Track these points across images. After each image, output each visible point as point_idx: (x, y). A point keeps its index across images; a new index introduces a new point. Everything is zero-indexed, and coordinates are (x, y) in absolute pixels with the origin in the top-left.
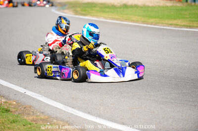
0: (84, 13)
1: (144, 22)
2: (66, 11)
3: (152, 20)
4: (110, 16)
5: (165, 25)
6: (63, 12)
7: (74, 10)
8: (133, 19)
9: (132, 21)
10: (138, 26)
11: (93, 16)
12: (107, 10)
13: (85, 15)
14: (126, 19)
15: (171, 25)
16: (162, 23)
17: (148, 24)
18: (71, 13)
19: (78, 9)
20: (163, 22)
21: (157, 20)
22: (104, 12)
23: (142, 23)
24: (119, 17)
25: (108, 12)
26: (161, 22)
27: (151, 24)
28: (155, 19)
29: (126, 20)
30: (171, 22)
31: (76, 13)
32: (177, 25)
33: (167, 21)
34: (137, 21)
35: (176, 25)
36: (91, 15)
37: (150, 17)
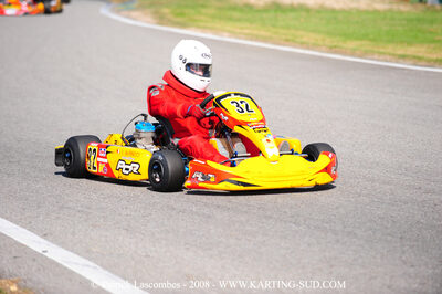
0: (179, 19)
1: (333, 49)
2: (134, 14)
3: (351, 45)
4: (246, 31)
5: (388, 58)
6: (128, 17)
7: (156, 13)
8: (304, 39)
9: (303, 45)
10: (321, 58)
11: (204, 28)
12: (236, 14)
13: (183, 25)
14: (287, 40)
15: (403, 57)
16: (380, 53)
17: (344, 53)
18: (149, 19)
19: (165, 10)
20: (382, 50)
21: (366, 45)
22: (230, 19)
23: (328, 52)
24: (268, 34)
25: (239, 20)
26: (376, 49)
27: (353, 55)
28: (359, 43)
29: (287, 42)
30: (400, 51)
31: (162, 20)
32: (420, 58)
33: (390, 49)
34: (314, 47)
35: (417, 59)
36: (198, 27)
37: (347, 36)
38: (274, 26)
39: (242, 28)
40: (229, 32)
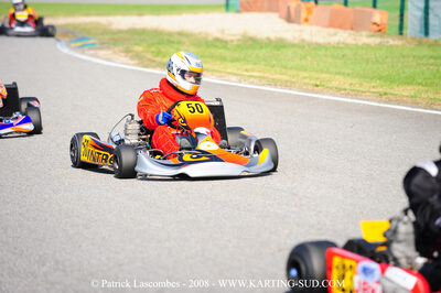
0: (158, 59)
2: (101, 53)
7: (127, 52)
8: (335, 84)
14: (317, 86)
18: (126, 60)
19: (138, 49)
22: (223, 59)
24: (285, 78)
25: (237, 60)
38: (285, 67)
39: (247, 70)
40: (235, 74)
